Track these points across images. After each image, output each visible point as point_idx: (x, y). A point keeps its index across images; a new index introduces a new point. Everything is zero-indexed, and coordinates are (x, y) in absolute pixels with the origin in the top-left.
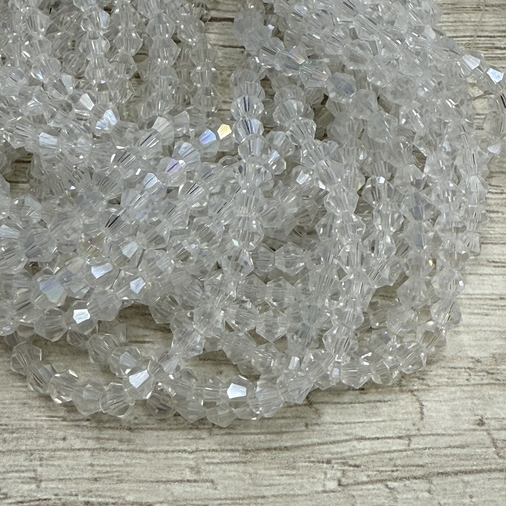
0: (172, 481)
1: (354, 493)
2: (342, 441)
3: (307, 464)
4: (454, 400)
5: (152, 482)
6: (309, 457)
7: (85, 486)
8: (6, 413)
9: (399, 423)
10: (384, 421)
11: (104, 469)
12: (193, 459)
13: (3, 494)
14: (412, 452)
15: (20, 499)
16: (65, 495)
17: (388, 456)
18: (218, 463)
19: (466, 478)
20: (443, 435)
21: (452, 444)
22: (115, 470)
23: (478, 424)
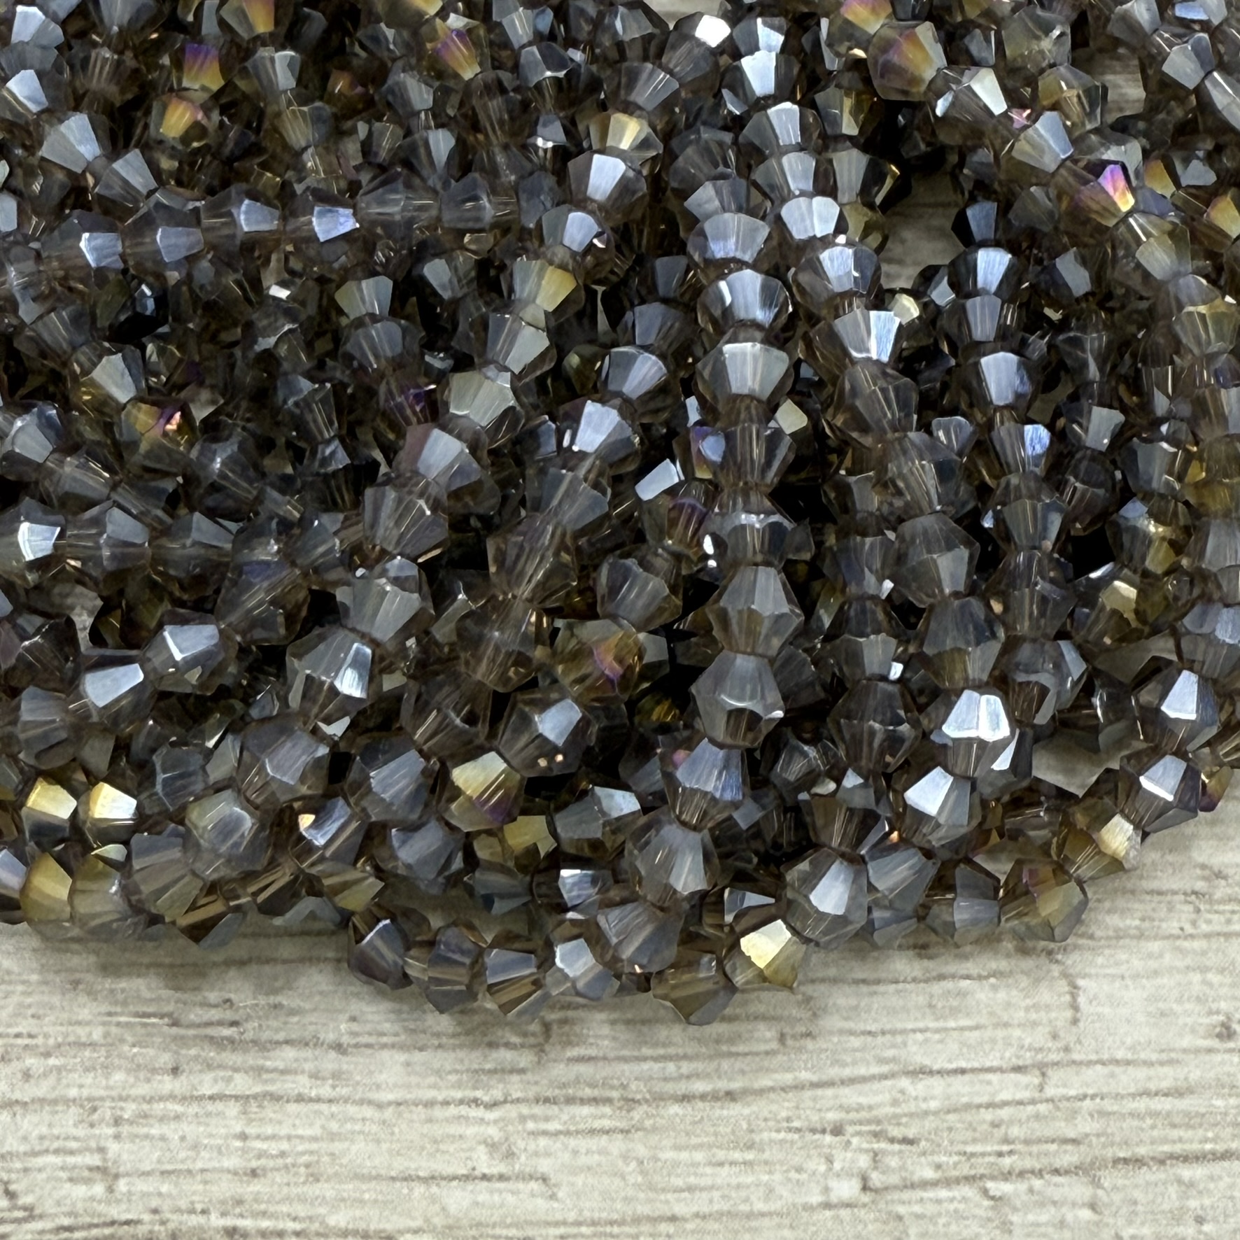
0: (443, 1178)
1: (901, 1210)
2: (872, 1078)
3: (782, 1135)
4: (1156, 973)
5: (393, 1179)
6: (788, 1120)
7: (225, 1188)
8: (29, 1006)
9: (1017, 1033)
10: (977, 1027)
11: (273, 1147)
12: (496, 1122)
13: (25, 1209)
14: (1051, 1106)
15: (66, 1222)
16: (178, 1210)
17: (988, 1115)
18: (557, 1133)
19: (1186, 1172)
20: (1128, 1063)
21: (1152, 1086)
22: (300, 1148)
23: (1219, 1036)
